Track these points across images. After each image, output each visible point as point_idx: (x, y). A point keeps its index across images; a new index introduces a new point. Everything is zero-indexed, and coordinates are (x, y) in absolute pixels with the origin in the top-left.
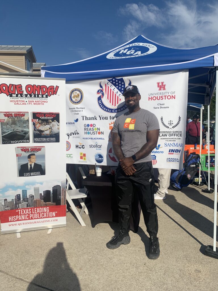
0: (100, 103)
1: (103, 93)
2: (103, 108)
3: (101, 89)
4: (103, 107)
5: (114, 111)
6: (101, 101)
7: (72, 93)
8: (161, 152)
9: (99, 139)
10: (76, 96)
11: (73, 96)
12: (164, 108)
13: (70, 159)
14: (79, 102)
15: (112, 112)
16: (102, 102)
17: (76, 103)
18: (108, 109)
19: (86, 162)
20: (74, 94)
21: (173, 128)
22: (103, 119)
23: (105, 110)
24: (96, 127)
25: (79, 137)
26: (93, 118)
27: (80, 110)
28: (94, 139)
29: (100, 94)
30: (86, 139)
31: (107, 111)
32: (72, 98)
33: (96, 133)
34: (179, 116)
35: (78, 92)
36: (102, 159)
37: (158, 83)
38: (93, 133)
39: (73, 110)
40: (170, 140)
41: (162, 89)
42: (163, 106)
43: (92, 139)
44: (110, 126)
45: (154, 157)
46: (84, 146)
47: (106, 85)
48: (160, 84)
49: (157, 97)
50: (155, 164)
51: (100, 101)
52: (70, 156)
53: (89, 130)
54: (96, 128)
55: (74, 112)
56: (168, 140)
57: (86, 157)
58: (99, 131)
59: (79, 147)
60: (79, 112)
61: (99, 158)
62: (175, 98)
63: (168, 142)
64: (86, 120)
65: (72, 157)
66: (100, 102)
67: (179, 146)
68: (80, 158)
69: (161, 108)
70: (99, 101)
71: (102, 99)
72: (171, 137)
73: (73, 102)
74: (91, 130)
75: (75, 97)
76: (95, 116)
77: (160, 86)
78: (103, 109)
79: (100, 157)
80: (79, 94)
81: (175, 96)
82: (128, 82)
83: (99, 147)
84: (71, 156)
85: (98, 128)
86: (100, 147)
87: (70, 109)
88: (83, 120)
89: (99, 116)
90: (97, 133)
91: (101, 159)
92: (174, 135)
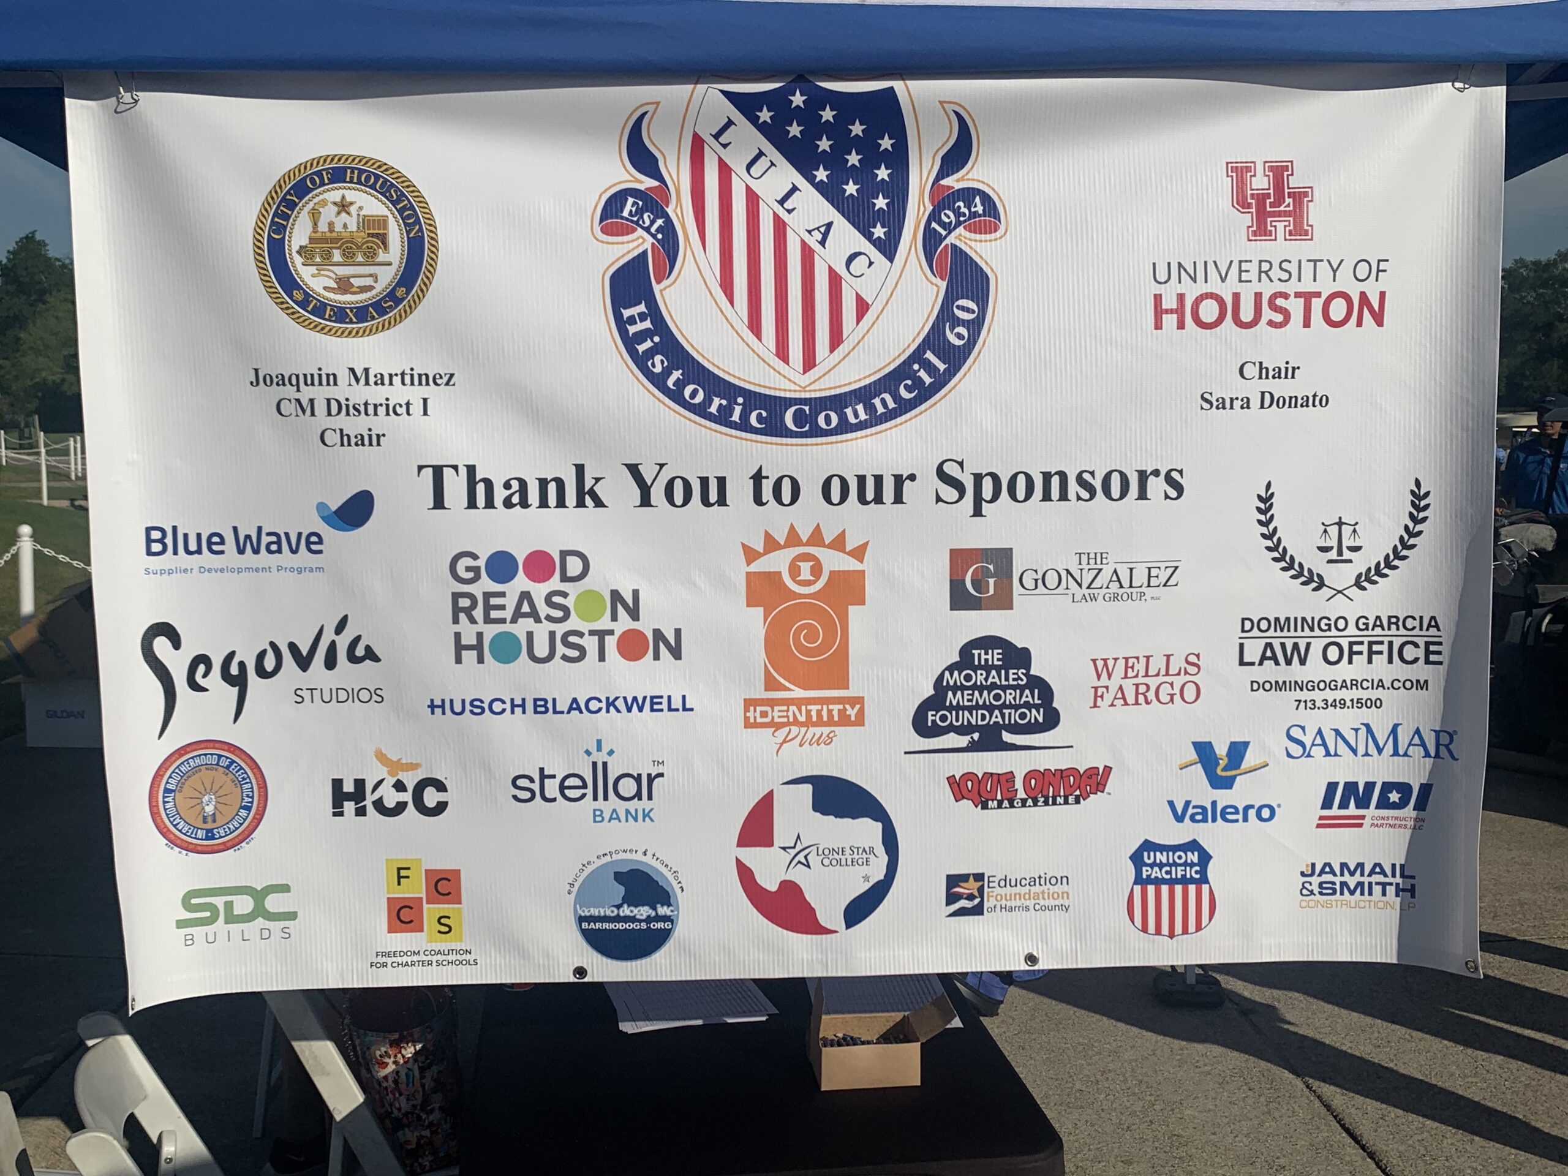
0: (642, 336)
1: (668, 229)
2: (680, 384)
3: (647, 183)
4: (677, 375)
5: (799, 419)
6: (654, 313)
7: (292, 205)
8: (1252, 813)
9: (634, 704)
10: (349, 248)
11: (299, 235)
12: (1293, 402)
13: (265, 936)
14: (382, 312)
15: (773, 428)
16: (660, 325)
17: (340, 314)
18: (732, 402)
19: (464, 957)
20: (315, 215)
21: (1358, 584)
22: (679, 498)
23: (700, 411)
24: (602, 579)
25: (377, 695)
26: (552, 488)
27: (398, 393)
28: (574, 705)
29: (639, 242)
30: (477, 707)
31: (723, 418)
32: (297, 262)
33: (590, 644)
34: (1418, 483)
35: (370, 204)
36: (663, 910)
37: (1240, 172)
38: (561, 649)
39: (306, 393)
40: (1330, 696)
41: (1281, 227)
42: (1281, 388)
43: (542, 706)
44: (749, 575)
45: (1194, 857)
46: (441, 787)
47: (698, 144)
48: (1260, 182)
49: (1236, 297)
50: (1199, 928)
51: (642, 308)
52: (260, 911)
53: (517, 615)
54: (591, 596)
55: (322, 420)
56: (1318, 696)
57: (465, 912)
58: (624, 622)
59: (379, 805)
60: (380, 423)
61: (626, 911)
62: (1379, 319)
63: (1314, 720)
64: (472, 504)
65: (292, 916)
66: (642, 317)
67: (1417, 752)
68: (382, 919)
69: (1268, 400)
70: (627, 313)
71: (657, 288)
72: (1344, 671)
73: (304, 304)
74: (534, 615)
75: (327, 256)
76: (580, 469)
77: (1261, 199)
78: (676, 396)
79: (630, 899)
80: (383, 222)
81: (1382, 295)
82: (945, 137)
83: (628, 787)
84: (273, 903)
85: (616, 596)
86: (638, 795)
87: (269, 380)
88: (439, 503)
89: (634, 470)
90: (611, 642)
91: (644, 912)
92: (1371, 653)
